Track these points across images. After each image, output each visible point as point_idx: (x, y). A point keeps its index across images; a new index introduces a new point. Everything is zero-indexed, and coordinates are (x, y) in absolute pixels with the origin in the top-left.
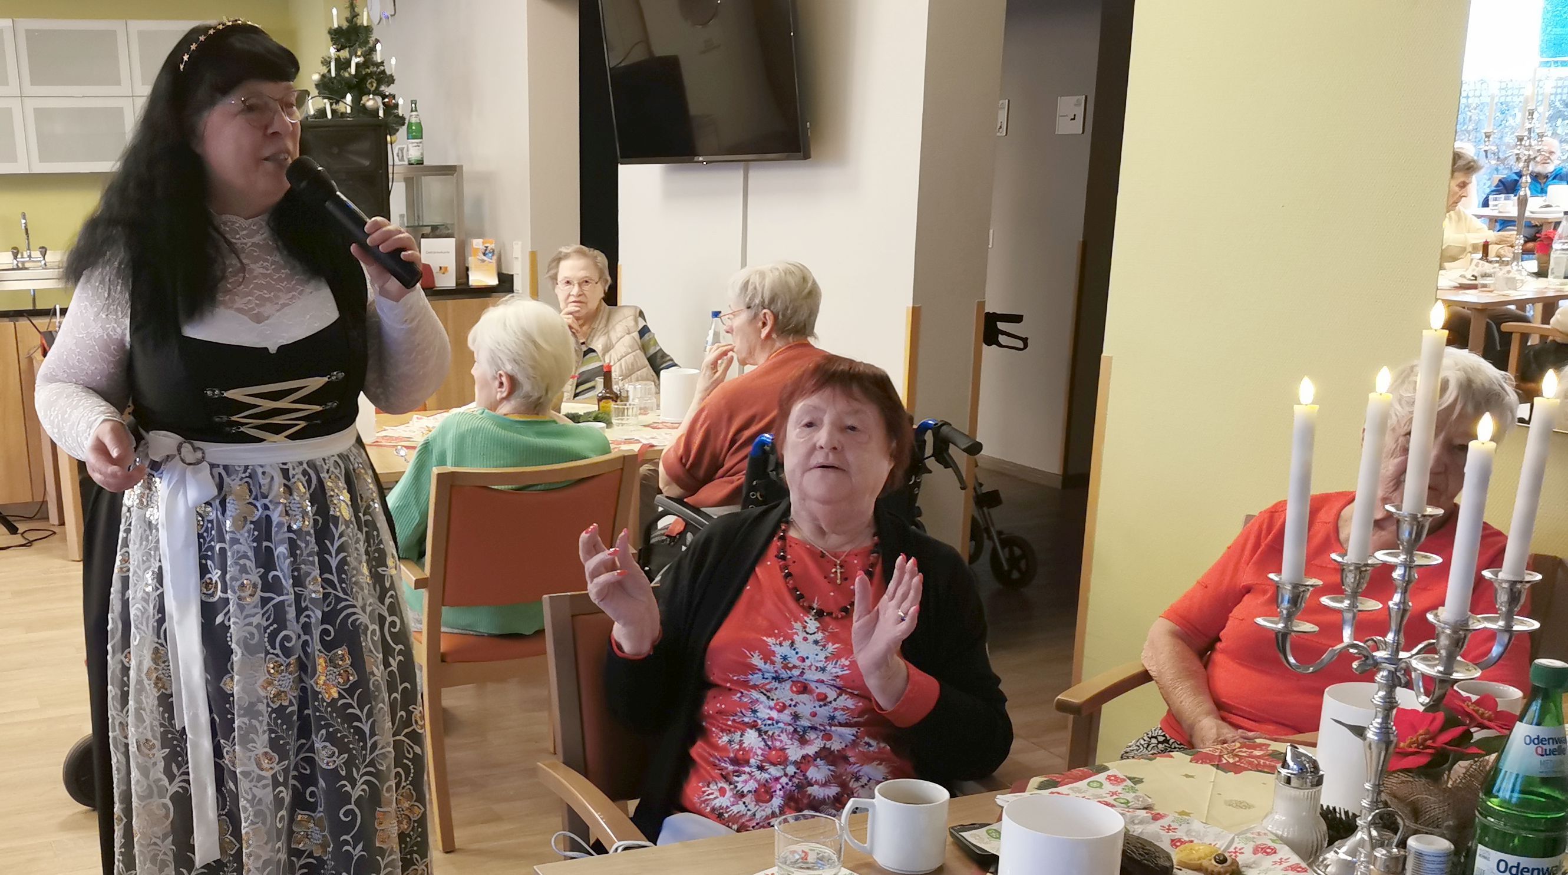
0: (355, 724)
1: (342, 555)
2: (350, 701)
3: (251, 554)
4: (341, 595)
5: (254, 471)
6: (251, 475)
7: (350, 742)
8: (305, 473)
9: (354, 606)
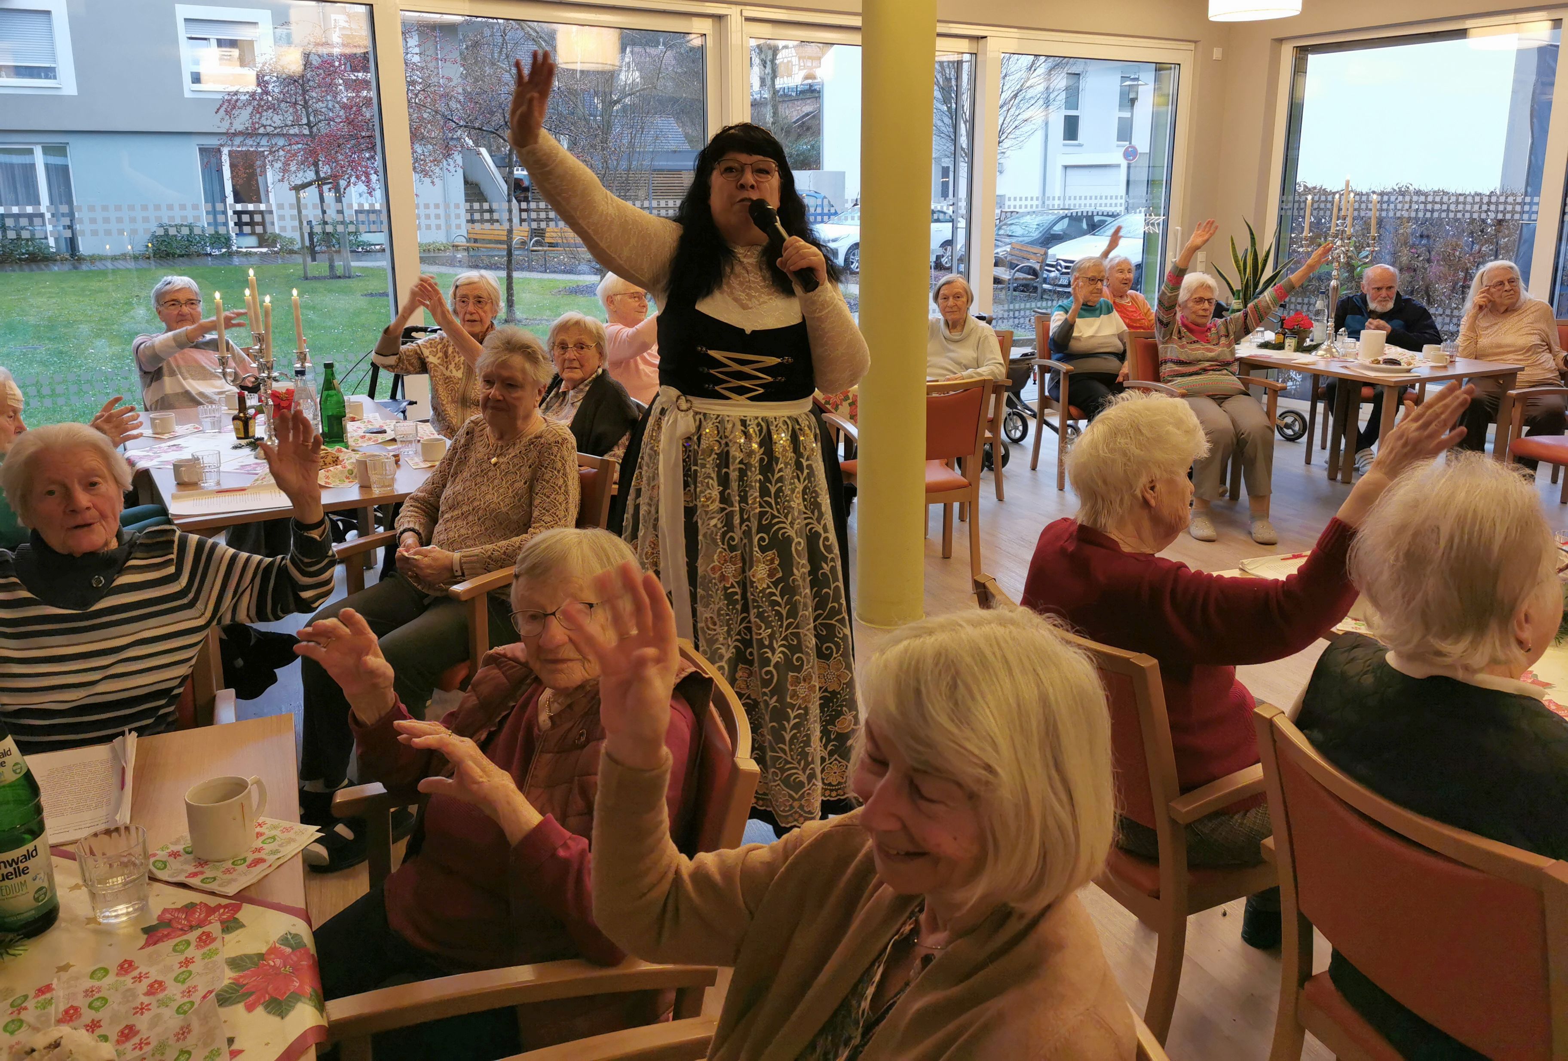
0: (776, 608)
1: (780, 484)
2: (774, 590)
3: (714, 475)
4: (776, 513)
5: (723, 420)
6: (720, 422)
7: (772, 621)
8: (758, 424)
9: (784, 523)
